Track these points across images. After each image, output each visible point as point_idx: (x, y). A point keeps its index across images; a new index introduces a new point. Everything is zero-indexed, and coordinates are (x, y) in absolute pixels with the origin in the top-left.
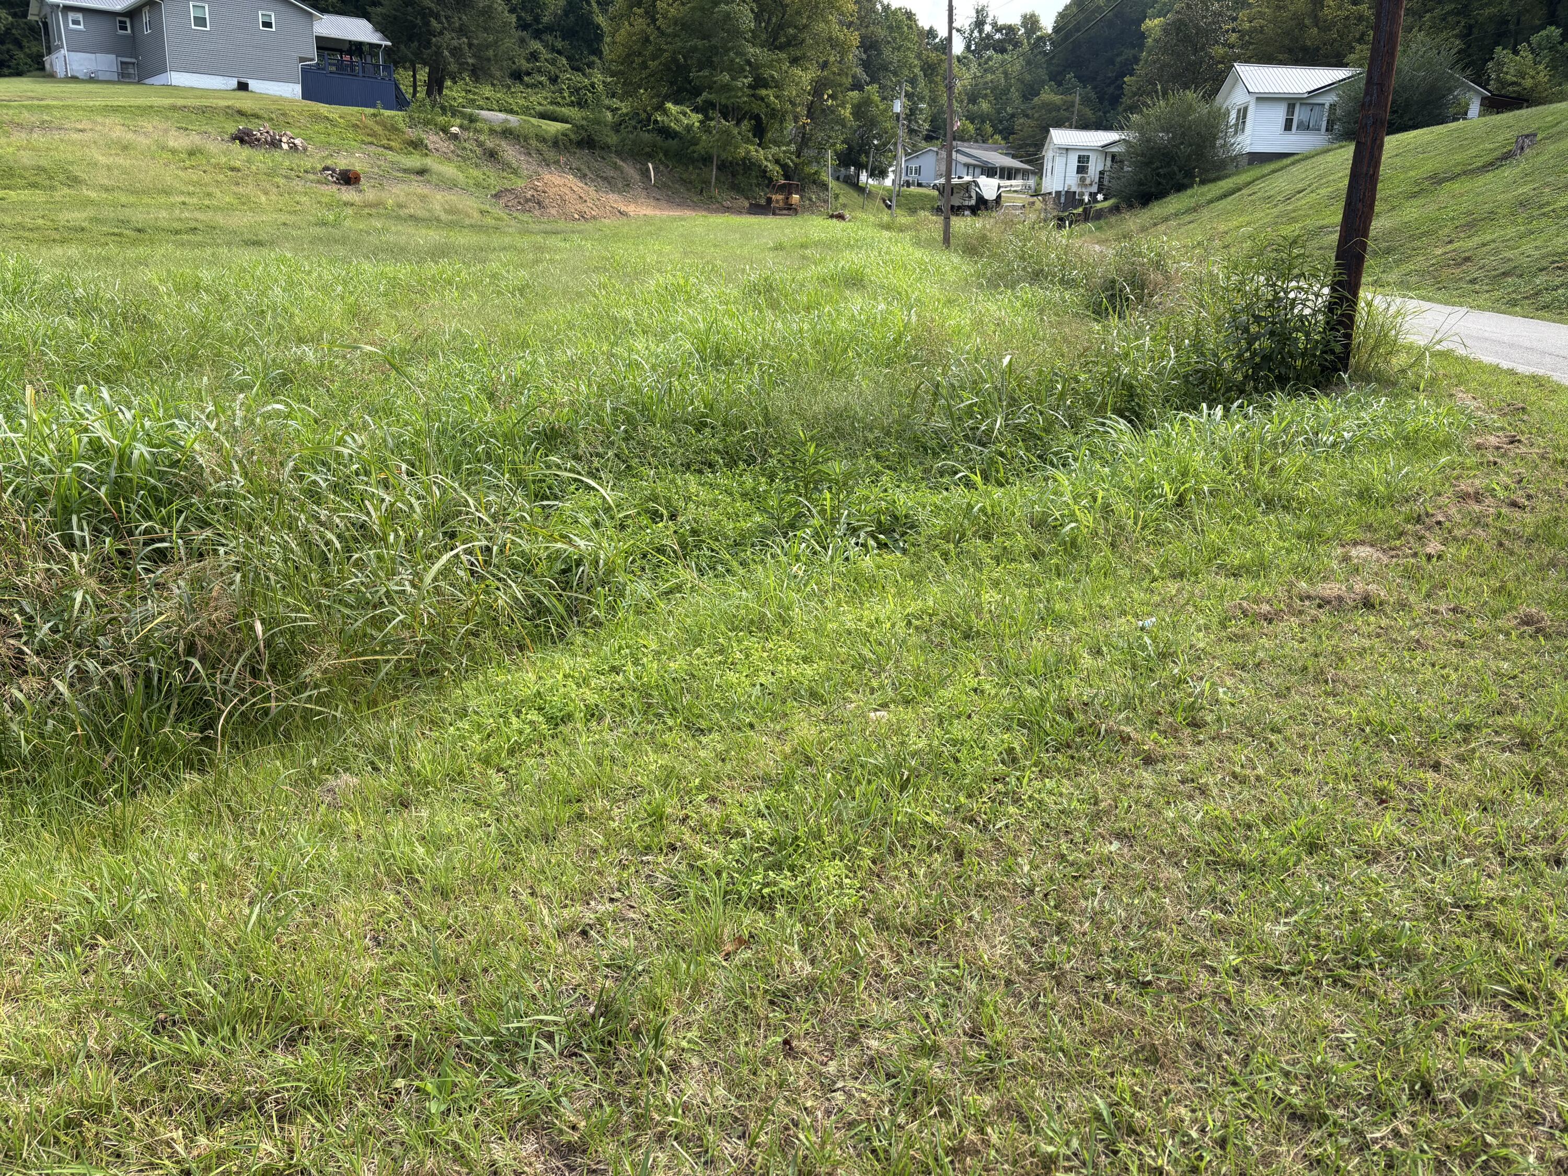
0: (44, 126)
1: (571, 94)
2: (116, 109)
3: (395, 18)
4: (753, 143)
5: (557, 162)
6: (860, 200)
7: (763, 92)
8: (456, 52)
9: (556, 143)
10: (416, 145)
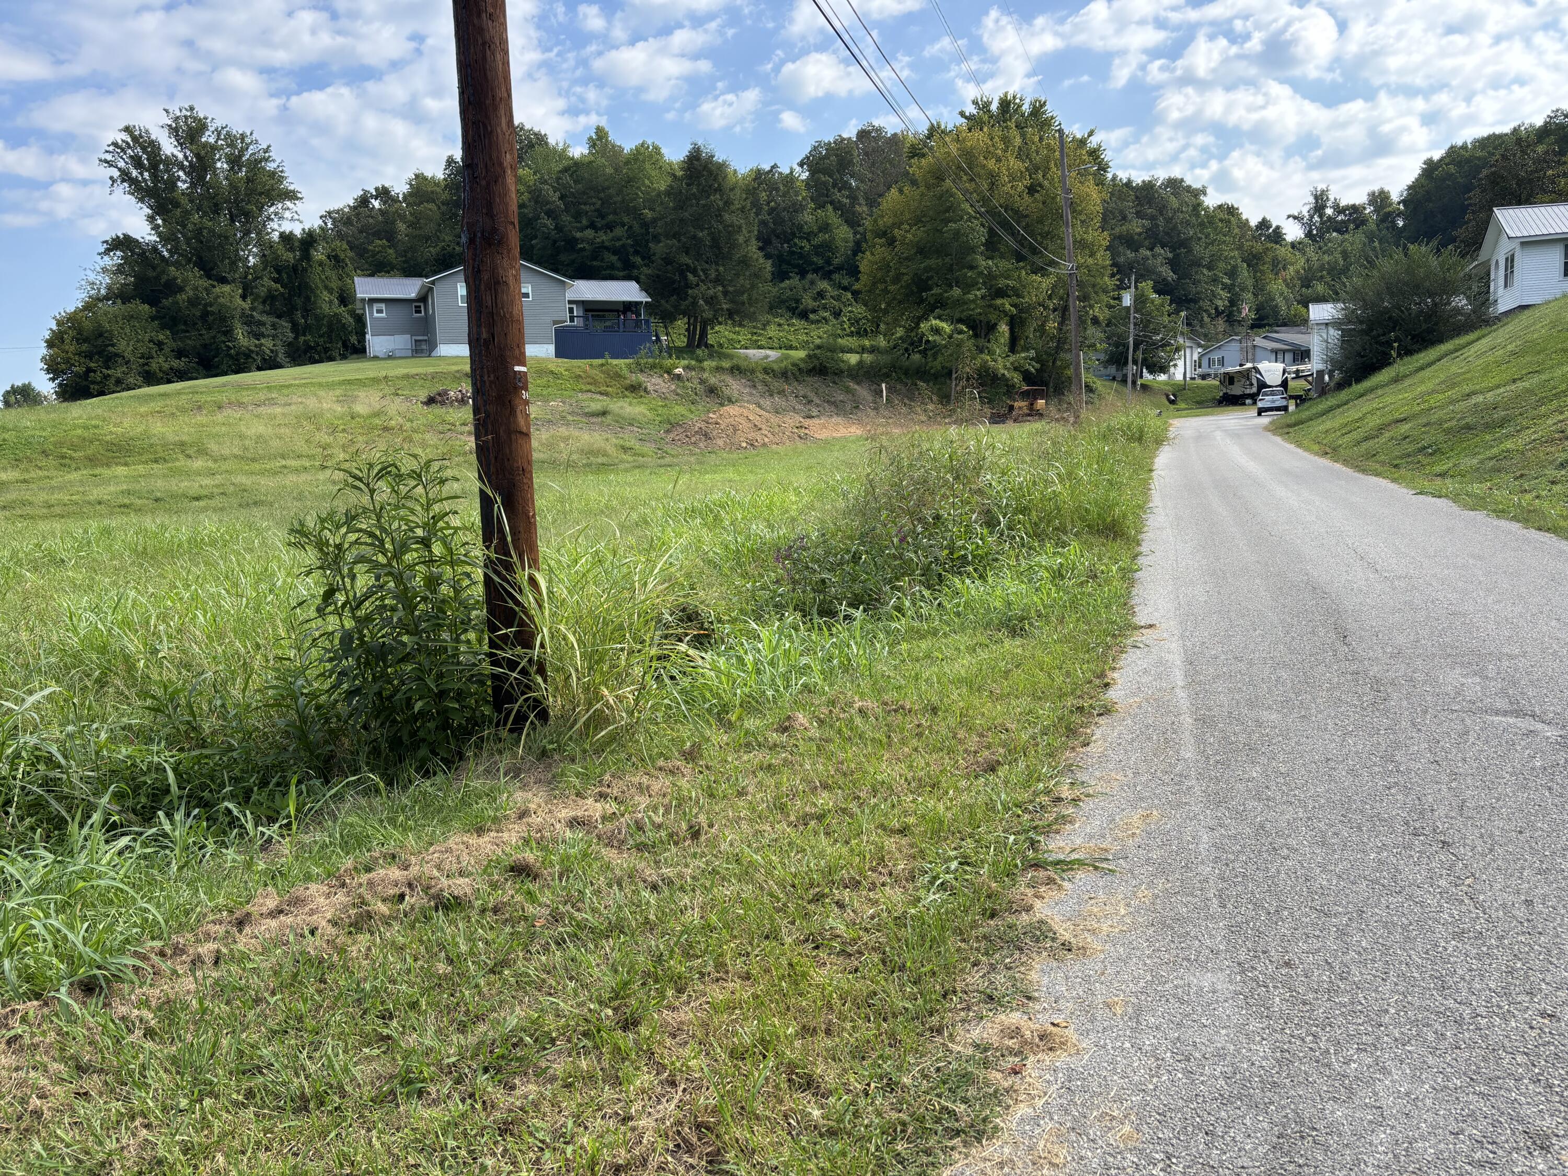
1: (852, 324)
3: (658, 276)
5: (784, 391)
7: (999, 302)
8: (711, 301)
9: (785, 373)
10: (636, 388)
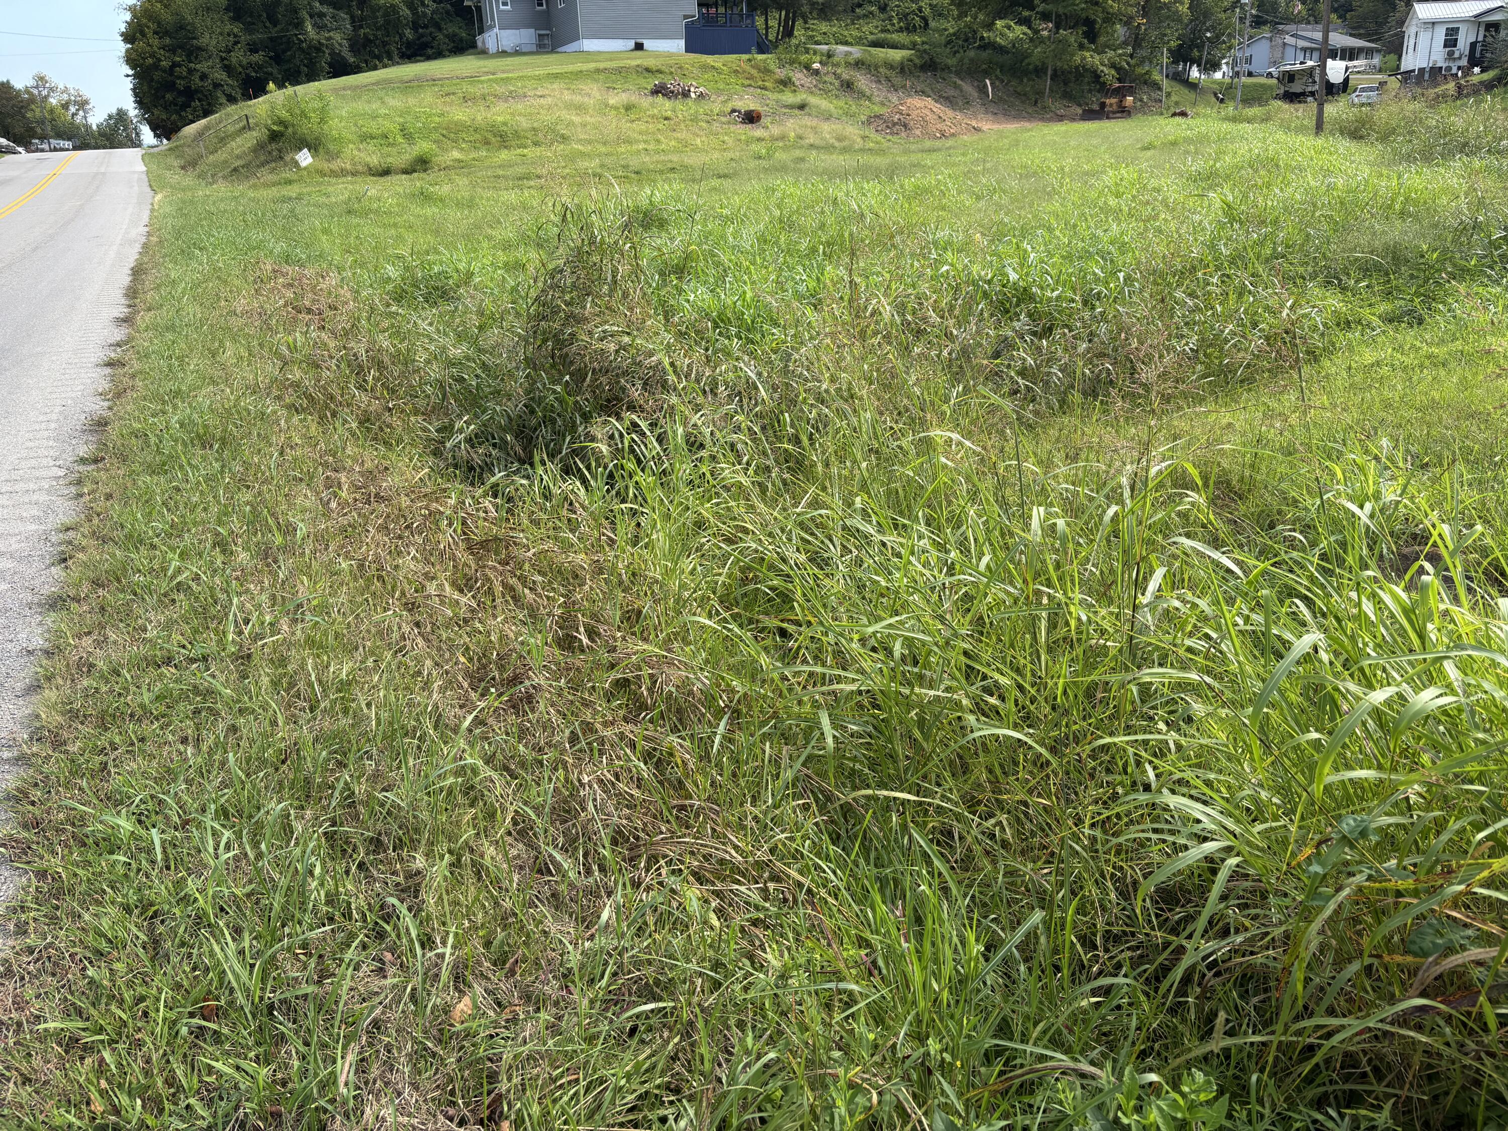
0: (512, 96)
1: (900, 20)
2: (556, 76)
4: (1088, 50)
5: (904, 87)
6: (1192, 95)
9: (902, 69)
10: (786, 83)
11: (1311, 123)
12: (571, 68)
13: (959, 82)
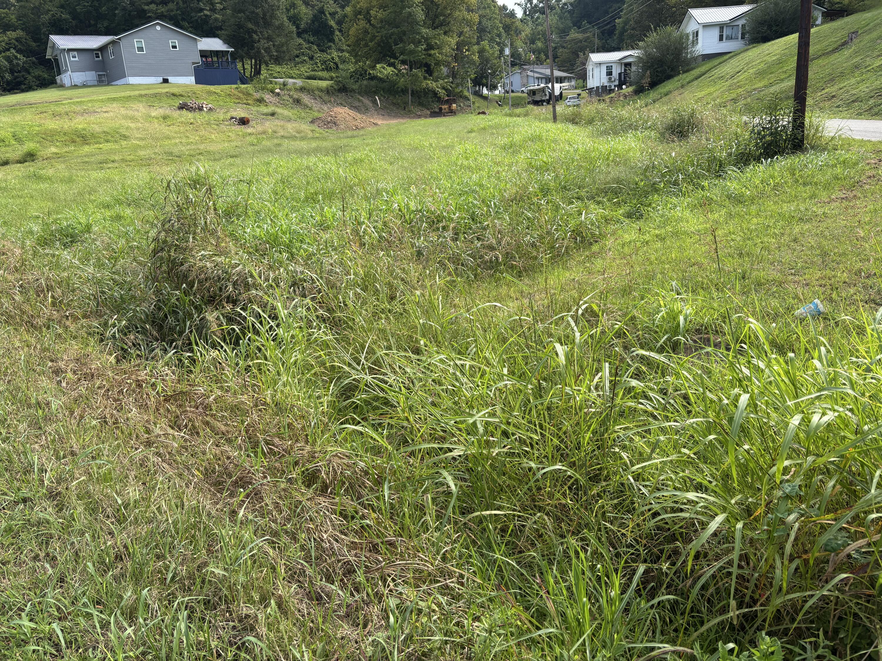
0: (85, 112)
1: (322, 64)
2: (114, 100)
3: (234, 36)
4: (429, 80)
5: (330, 101)
6: (486, 103)
7: (432, 52)
8: (267, 50)
9: (328, 91)
10: (261, 101)
11: (550, 116)
12: (123, 94)
13: (361, 98)
